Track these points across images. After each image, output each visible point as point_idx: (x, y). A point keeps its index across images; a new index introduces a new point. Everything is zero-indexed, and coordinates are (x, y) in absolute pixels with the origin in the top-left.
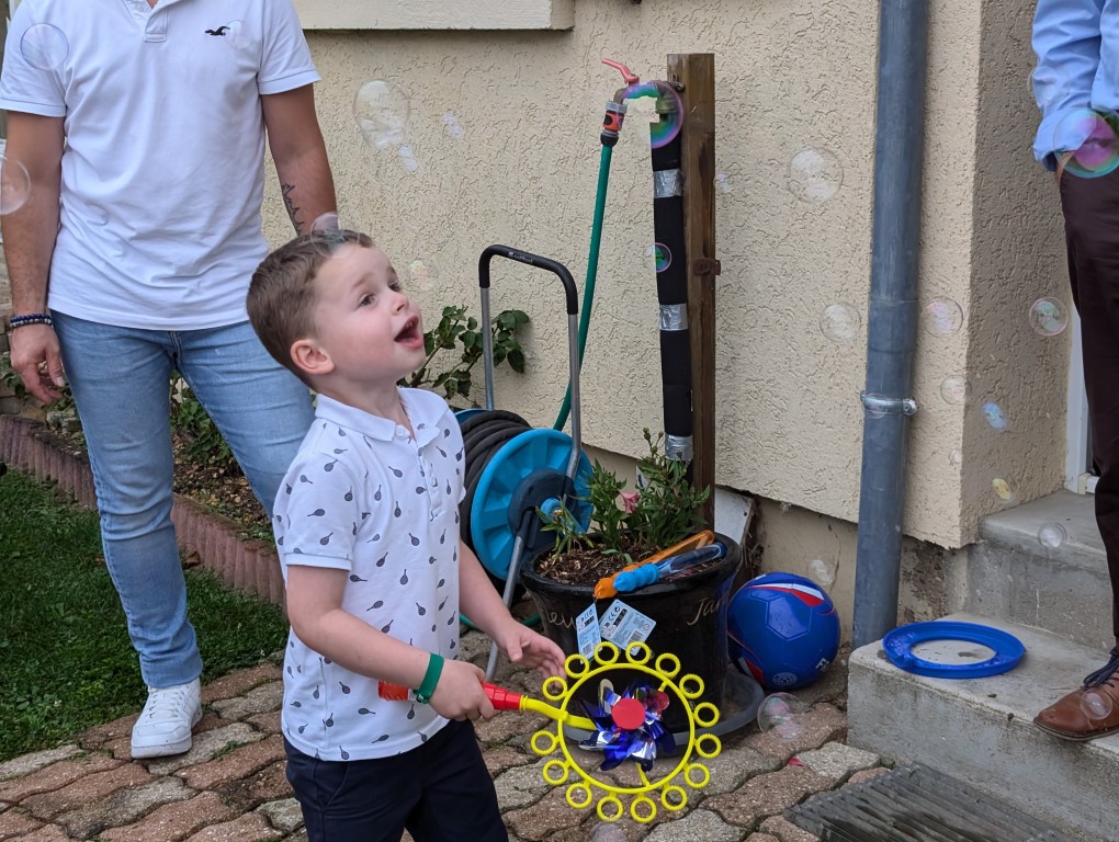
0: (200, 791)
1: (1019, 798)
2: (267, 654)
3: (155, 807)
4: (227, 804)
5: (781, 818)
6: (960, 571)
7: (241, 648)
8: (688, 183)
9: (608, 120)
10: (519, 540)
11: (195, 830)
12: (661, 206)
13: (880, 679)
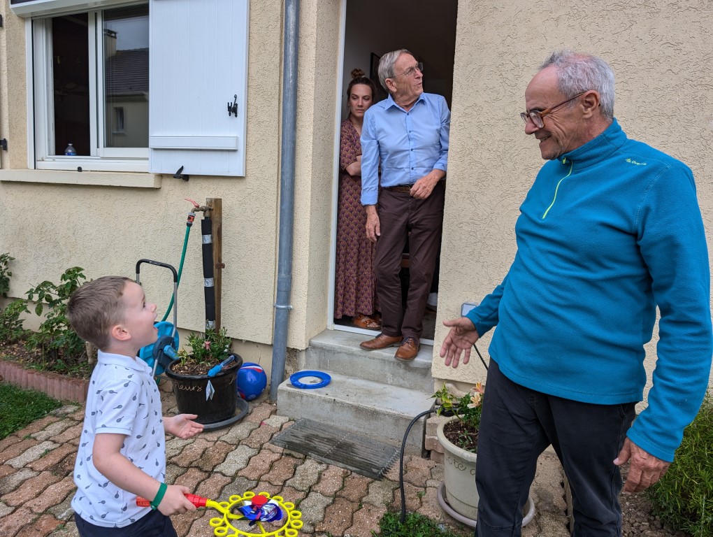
0: (41, 472)
1: (338, 425)
2: (48, 412)
3: (23, 482)
4: (55, 475)
5: (268, 443)
6: (303, 357)
7: (36, 411)
8: (214, 239)
9: (189, 218)
10: (156, 361)
11: (45, 488)
12: (204, 246)
13: (289, 393)
